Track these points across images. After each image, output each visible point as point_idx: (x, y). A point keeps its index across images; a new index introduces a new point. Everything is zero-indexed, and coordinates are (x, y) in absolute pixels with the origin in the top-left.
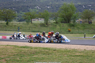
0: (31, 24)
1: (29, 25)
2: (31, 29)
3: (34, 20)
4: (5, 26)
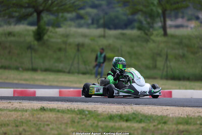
0: (163, 39)
1: (151, 45)
2: (160, 63)
3: (178, 27)
4: (30, 47)
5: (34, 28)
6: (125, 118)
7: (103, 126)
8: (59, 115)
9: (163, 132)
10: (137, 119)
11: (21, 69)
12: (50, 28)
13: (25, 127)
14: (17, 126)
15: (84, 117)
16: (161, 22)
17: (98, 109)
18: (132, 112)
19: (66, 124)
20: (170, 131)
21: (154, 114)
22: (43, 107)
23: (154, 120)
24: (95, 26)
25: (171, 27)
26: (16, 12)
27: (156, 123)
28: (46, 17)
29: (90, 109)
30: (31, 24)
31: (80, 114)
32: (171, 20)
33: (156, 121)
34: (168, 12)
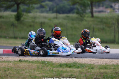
0: (92, 19)
1: (84, 23)
3: (100, 12)
4: (13, 25)
5: (15, 13)
6: (69, 66)
7: (56, 70)
8: (30, 64)
9: (92, 73)
10: (76, 66)
11: (7, 38)
12: (25, 14)
13: (10, 71)
14: (5, 71)
15: (45, 65)
16: (90, 9)
17: (53, 61)
18: (73, 62)
19: (34, 69)
20: (95, 73)
21: (86, 63)
22: (21, 60)
23: (86, 67)
24: (51, 12)
25: (96, 12)
26: (4, 4)
27: (87, 68)
28: (22, 7)
29: (48, 61)
30: (13, 11)
31: (42, 63)
32: (96, 8)
33: (87, 67)
34: (94, 4)
